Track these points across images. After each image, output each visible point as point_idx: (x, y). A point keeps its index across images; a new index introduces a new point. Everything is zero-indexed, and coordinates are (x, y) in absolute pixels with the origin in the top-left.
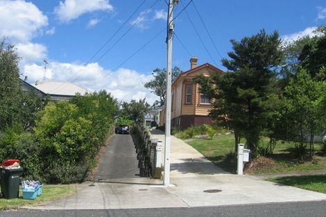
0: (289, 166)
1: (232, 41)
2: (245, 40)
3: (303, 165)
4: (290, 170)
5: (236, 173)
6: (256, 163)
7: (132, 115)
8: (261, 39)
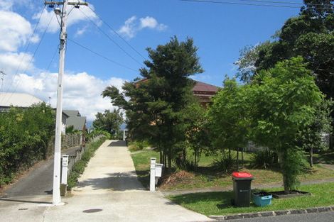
0: (208, 181)
1: (148, 49)
2: (159, 48)
3: (223, 179)
4: (207, 186)
5: (149, 190)
6: (175, 178)
7: (105, 125)
8: (174, 46)
